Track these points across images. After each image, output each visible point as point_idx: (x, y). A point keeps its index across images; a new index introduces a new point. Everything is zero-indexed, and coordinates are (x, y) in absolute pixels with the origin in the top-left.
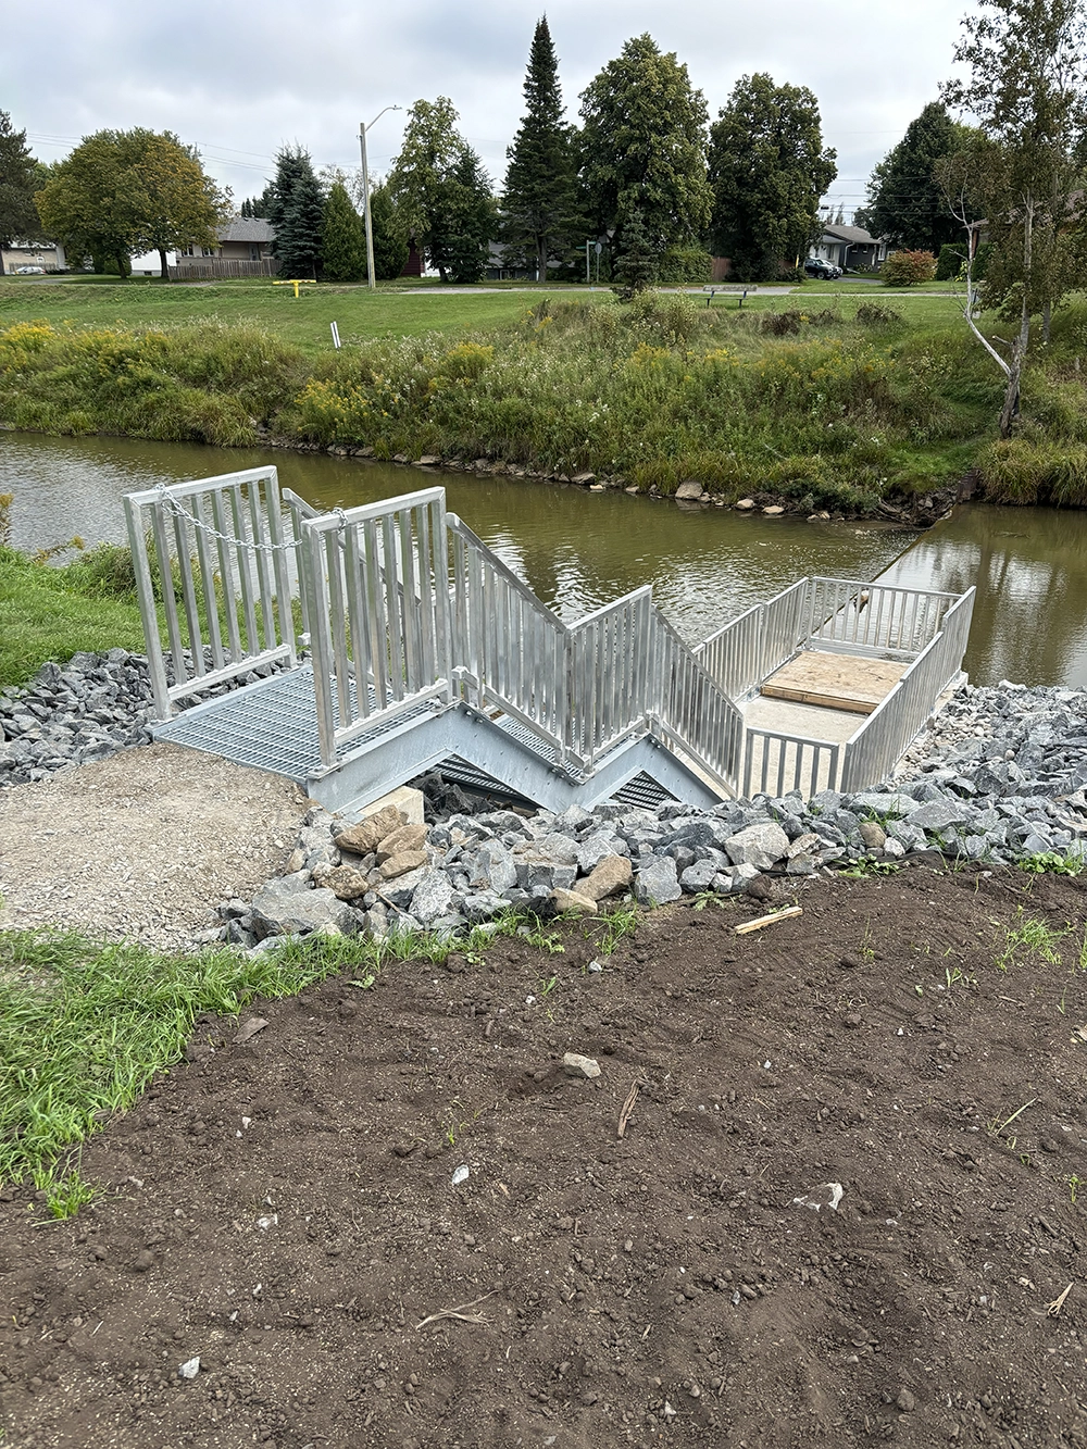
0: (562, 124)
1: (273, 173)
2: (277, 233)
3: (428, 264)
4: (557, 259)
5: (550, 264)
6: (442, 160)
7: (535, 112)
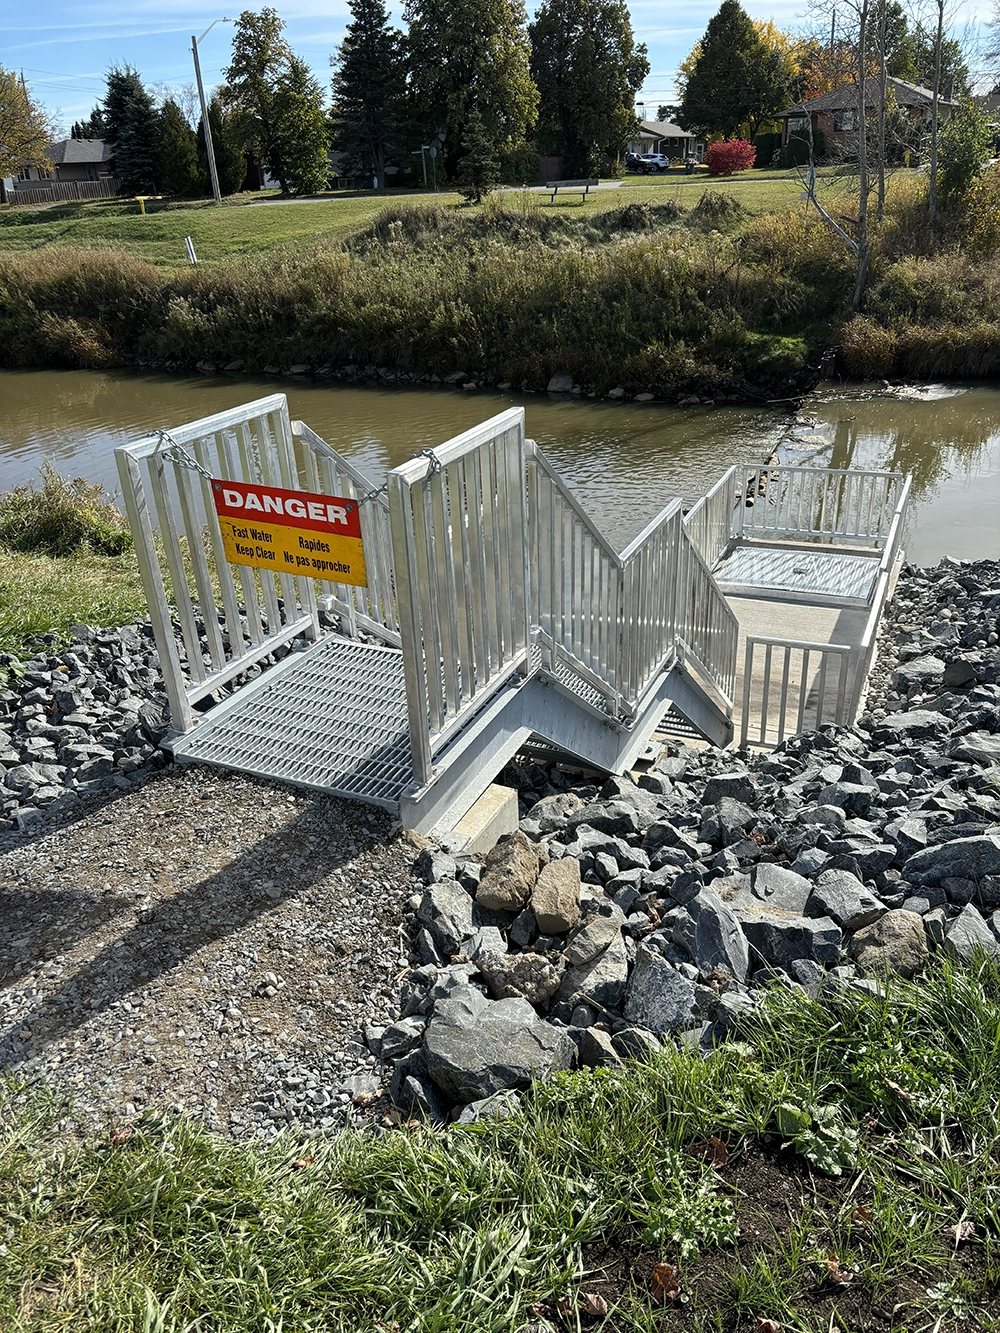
0: (388, 29)
1: (104, 92)
2: (113, 152)
3: (267, 177)
4: (393, 165)
5: (387, 170)
6: (273, 70)
7: (360, 19)
